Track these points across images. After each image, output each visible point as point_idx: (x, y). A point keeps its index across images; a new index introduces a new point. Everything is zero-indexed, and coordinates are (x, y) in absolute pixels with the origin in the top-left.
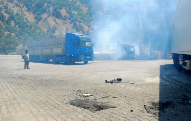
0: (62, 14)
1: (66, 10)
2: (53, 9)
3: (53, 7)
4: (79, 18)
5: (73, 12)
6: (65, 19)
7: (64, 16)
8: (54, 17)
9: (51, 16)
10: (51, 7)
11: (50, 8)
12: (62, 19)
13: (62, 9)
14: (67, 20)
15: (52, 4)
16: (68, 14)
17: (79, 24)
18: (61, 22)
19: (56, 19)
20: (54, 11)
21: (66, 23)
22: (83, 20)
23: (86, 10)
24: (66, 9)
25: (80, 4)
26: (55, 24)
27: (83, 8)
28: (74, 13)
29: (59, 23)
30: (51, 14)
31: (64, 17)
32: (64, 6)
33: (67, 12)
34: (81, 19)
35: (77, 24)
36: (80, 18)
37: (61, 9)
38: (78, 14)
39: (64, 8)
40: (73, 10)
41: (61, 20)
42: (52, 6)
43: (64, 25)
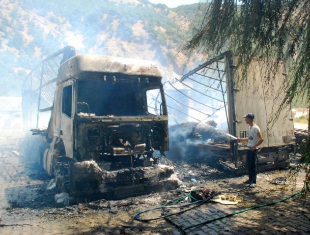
0: (136, 33)
1: (142, 26)
2: (118, 24)
3: (118, 20)
4: (168, 41)
5: (156, 29)
6: (140, 41)
7: (139, 37)
8: (119, 39)
9: (113, 38)
10: (114, 21)
11: (113, 23)
12: (136, 42)
13: (136, 22)
14: (145, 43)
15: (116, 16)
16: (146, 32)
17: (166, 50)
18: (133, 47)
19: (123, 43)
20: (119, 27)
21: (142, 50)
22: (176, 44)
23: (187, 27)
24: (142, 23)
25: (175, 16)
26: (122, 52)
27: (181, 22)
28: (159, 30)
29: (129, 50)
30: (115, 33)
31: (138, 39)
32: (140, 19)
33: (144, 28)
34: (172, 41)
35: (164, 51)
36: (170, 39)
37: (133, 23)
38: (167, 33)
39: (139, 21)
40: (159, 26)
41: (132, 43)
42: (116, 18)
43: (137, 54)
